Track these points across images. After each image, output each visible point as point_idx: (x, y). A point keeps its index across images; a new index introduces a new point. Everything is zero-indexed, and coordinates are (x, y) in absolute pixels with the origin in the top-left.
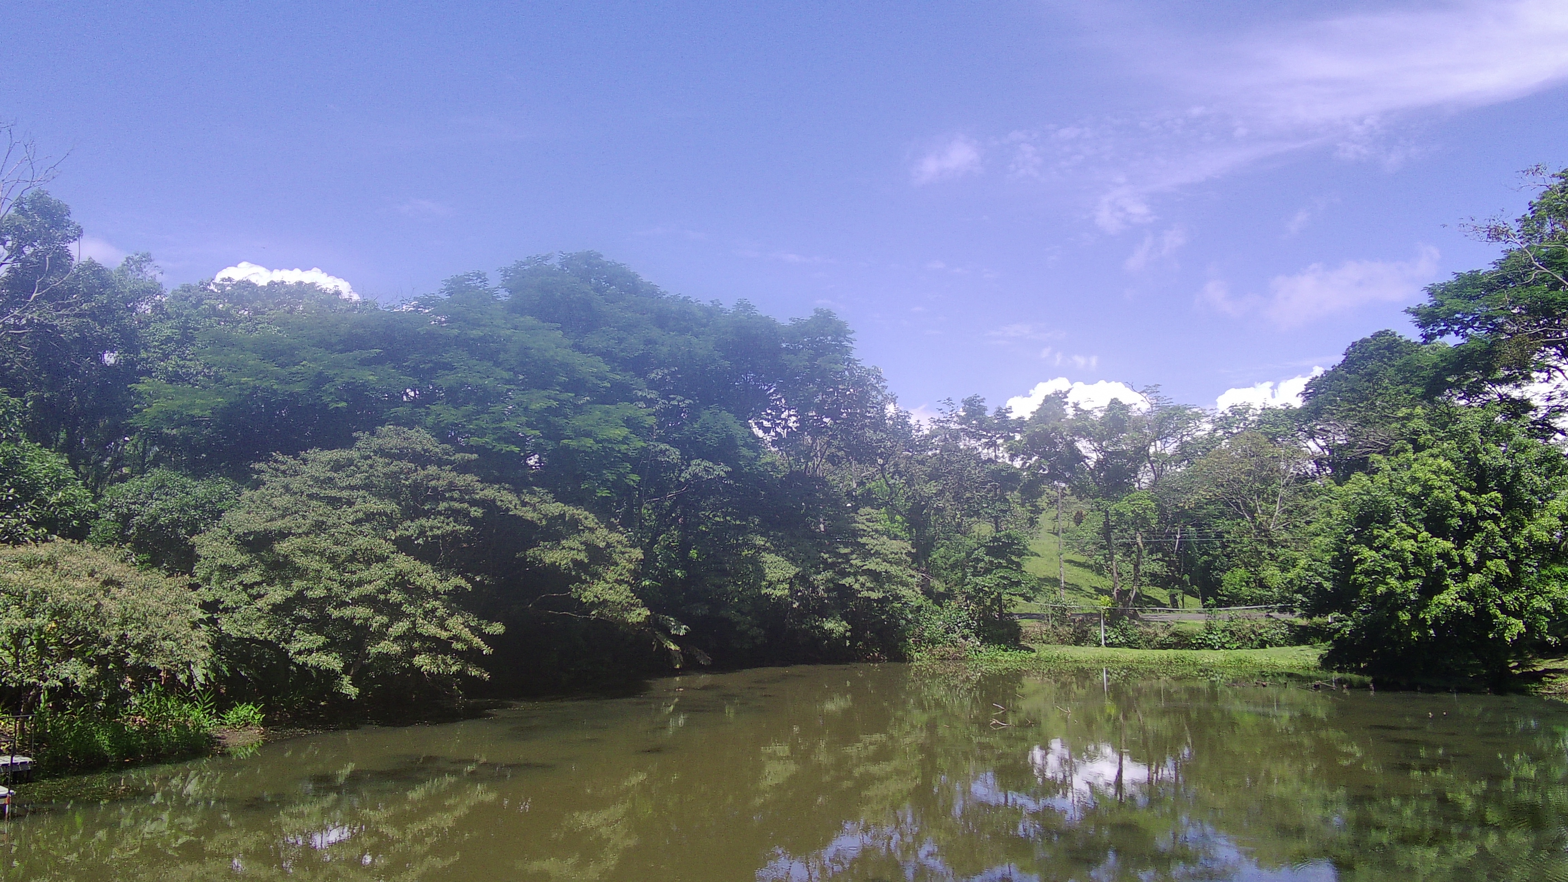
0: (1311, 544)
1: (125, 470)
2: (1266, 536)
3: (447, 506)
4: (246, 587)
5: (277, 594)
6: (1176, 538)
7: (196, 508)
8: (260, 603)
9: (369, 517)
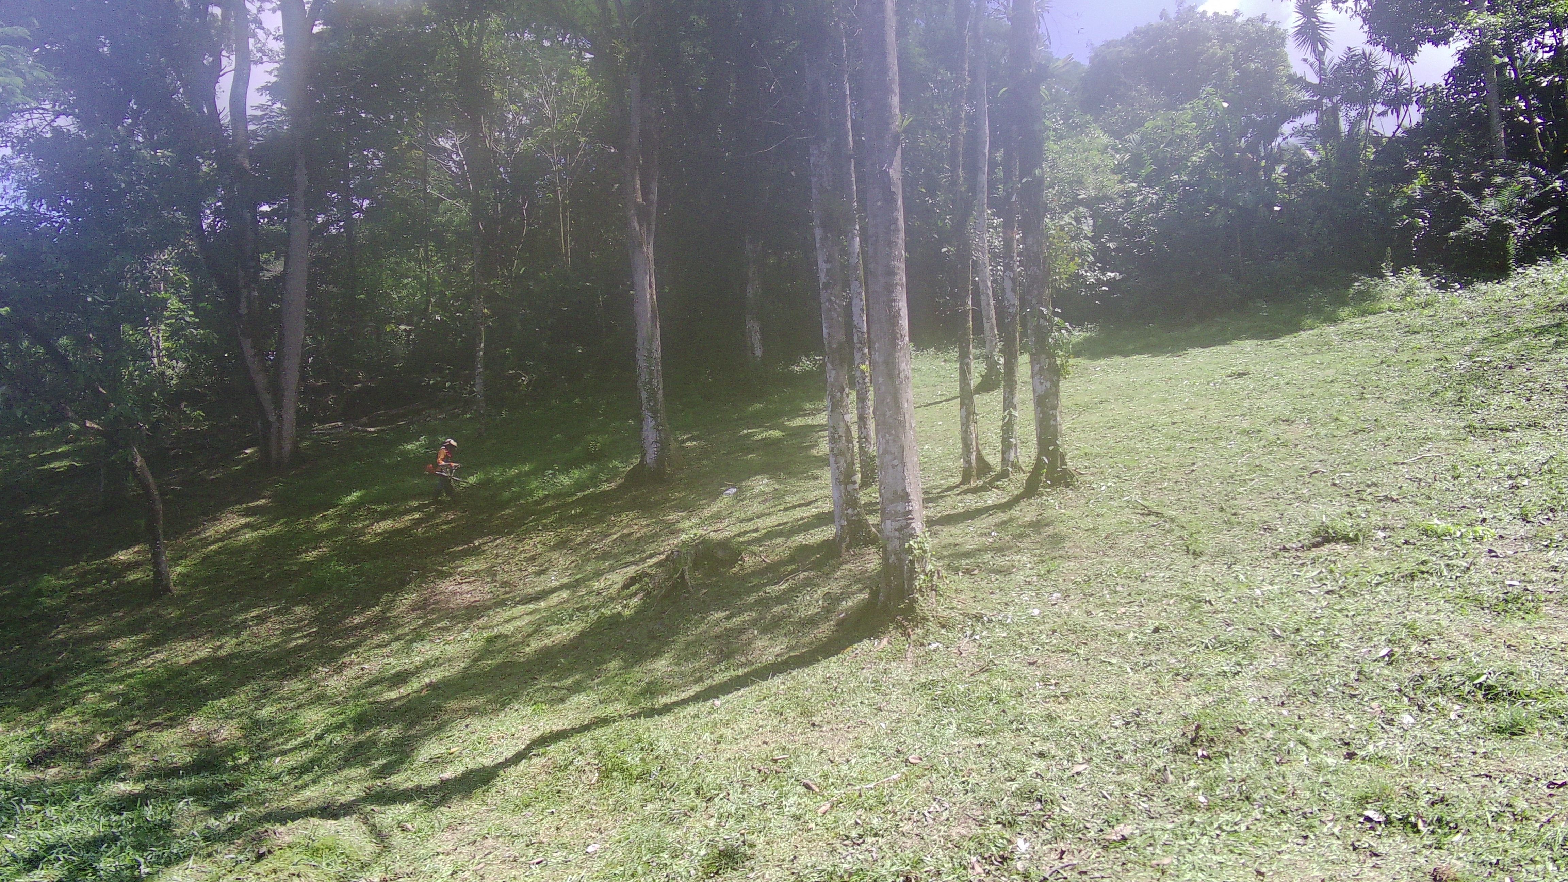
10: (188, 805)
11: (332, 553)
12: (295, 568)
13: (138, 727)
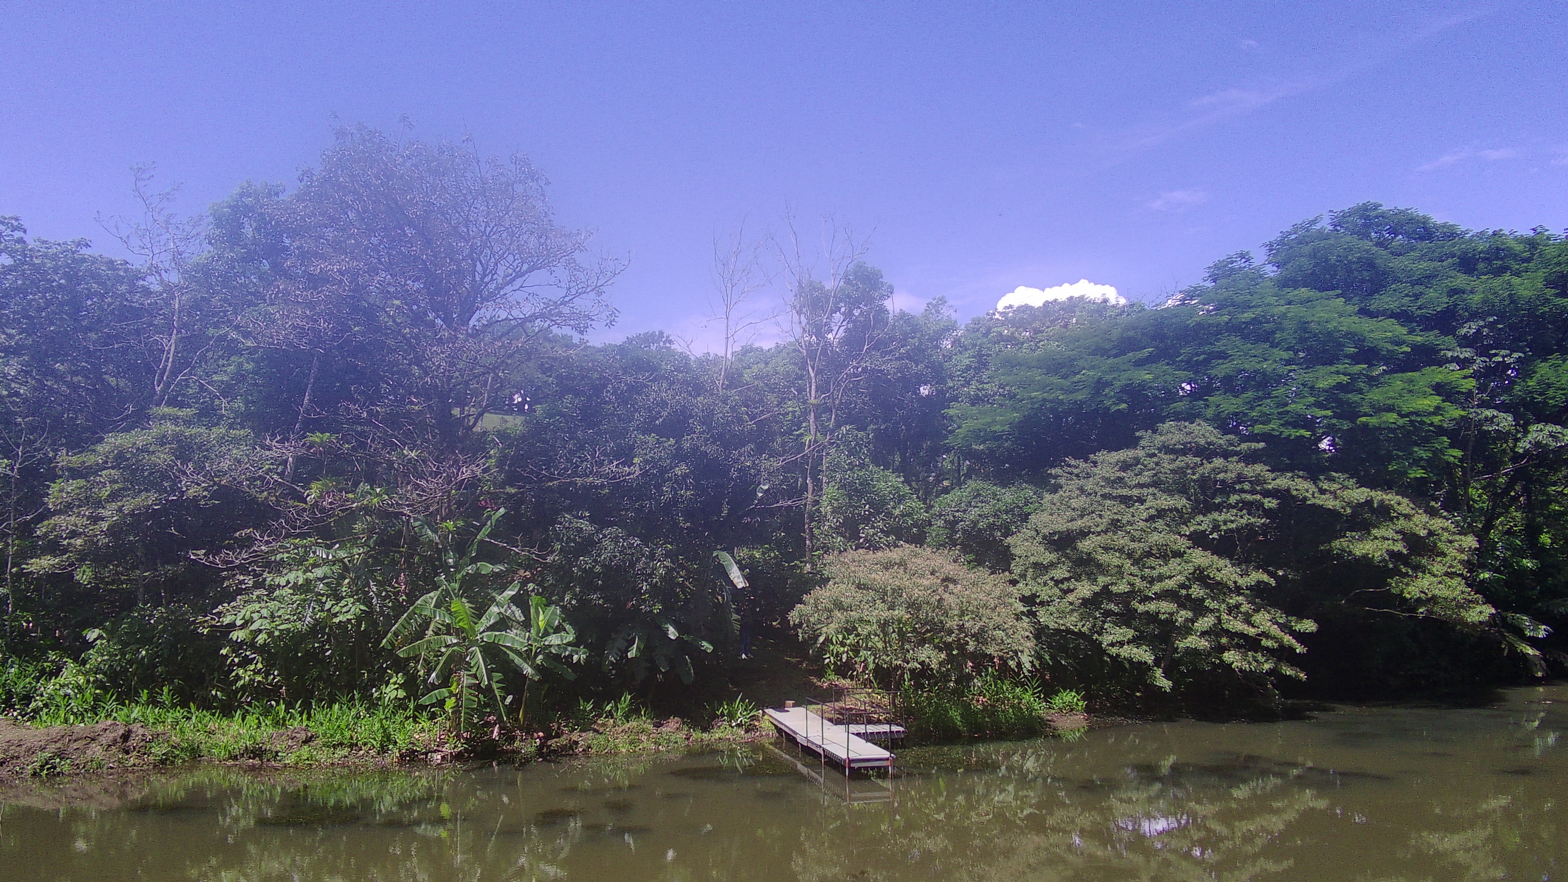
1: (946, 483)
3: (1238, 498)
4: (1057, 582)
5: (1085, 589)
7: (1007, 513)
8: (1071, 597)
9: (1161, 513)
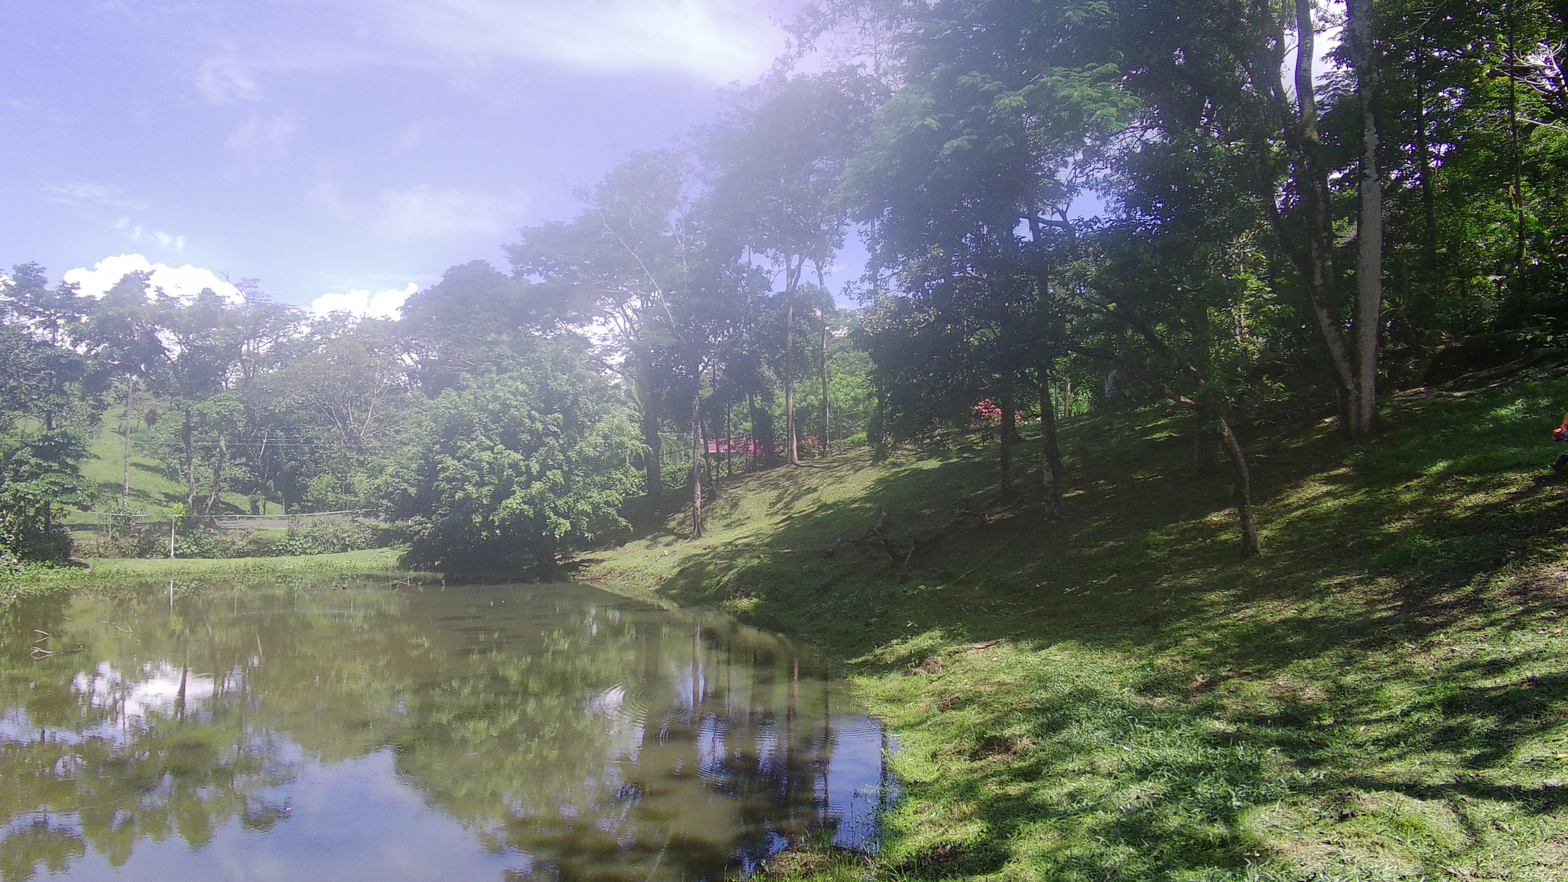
0: (399, 452)
2: (356, 443)
6: (262, 442)
10: (1275, 753)
11: (1417, 525)
12: (1378, 539)
13: (1231, 674)
